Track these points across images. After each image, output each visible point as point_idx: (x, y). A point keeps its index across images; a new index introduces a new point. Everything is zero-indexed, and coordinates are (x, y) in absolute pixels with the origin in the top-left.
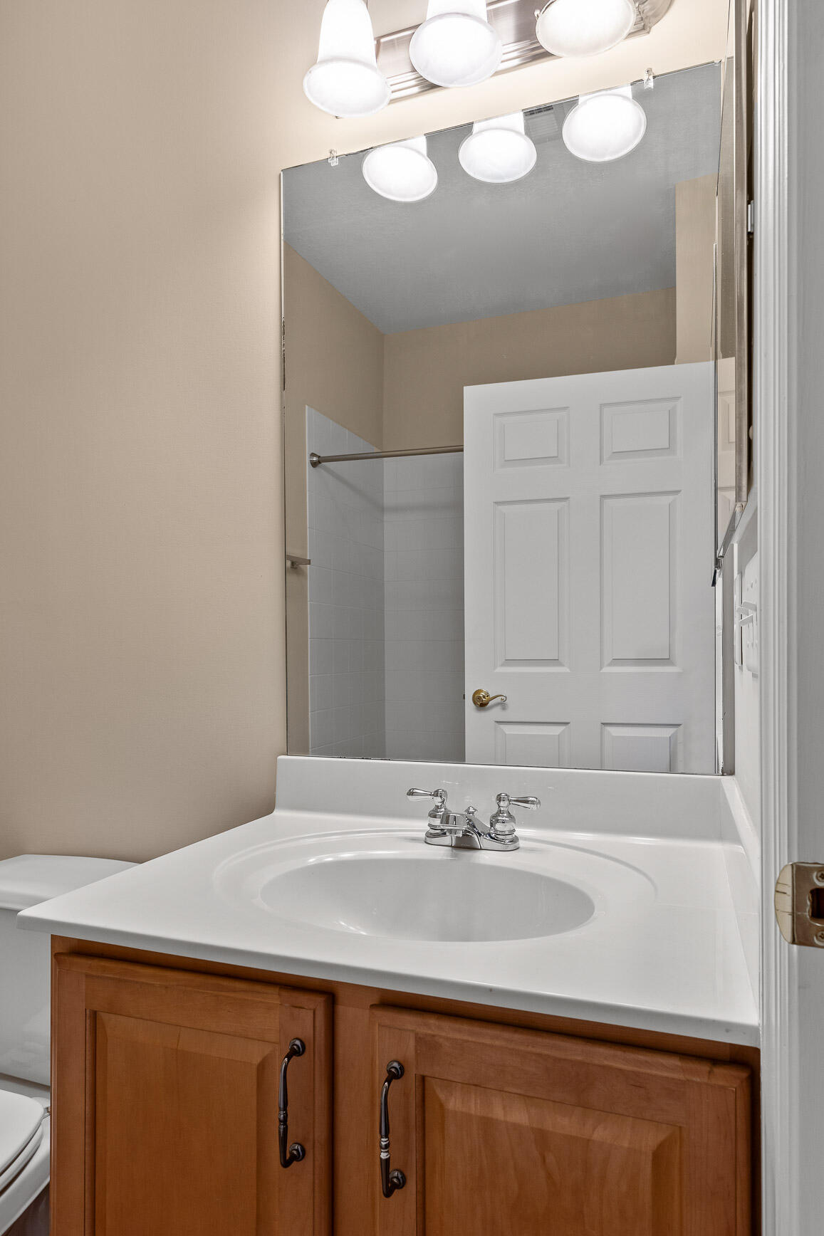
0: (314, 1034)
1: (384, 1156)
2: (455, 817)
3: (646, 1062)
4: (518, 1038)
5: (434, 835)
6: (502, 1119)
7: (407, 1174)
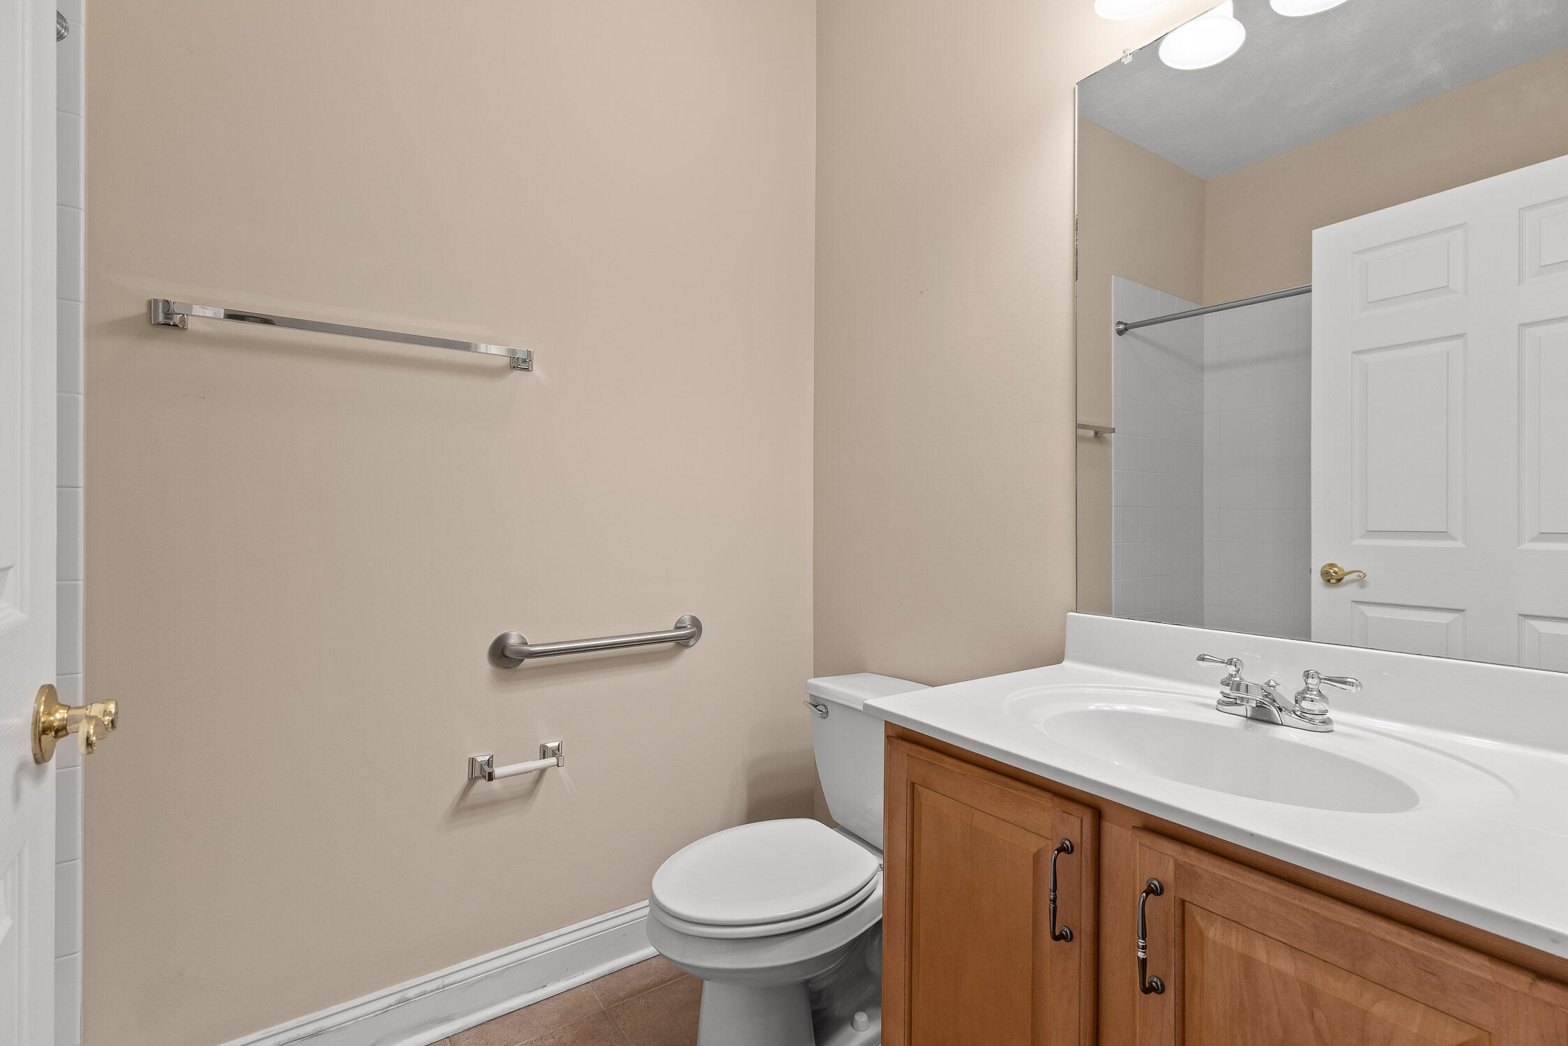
0: (1081, 839)
1: (1141, 955)
2: (1247, 685)
3: (1441, 950)
4: (1283, 890)
5: (1227, 703)
6: (1265, 962)
7: (1166, 984)
